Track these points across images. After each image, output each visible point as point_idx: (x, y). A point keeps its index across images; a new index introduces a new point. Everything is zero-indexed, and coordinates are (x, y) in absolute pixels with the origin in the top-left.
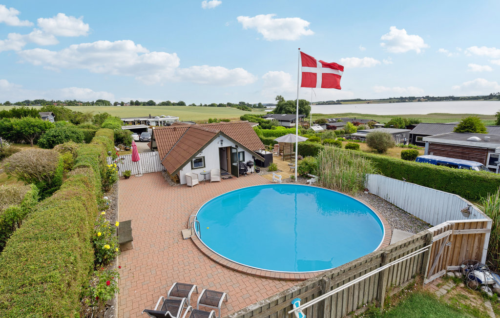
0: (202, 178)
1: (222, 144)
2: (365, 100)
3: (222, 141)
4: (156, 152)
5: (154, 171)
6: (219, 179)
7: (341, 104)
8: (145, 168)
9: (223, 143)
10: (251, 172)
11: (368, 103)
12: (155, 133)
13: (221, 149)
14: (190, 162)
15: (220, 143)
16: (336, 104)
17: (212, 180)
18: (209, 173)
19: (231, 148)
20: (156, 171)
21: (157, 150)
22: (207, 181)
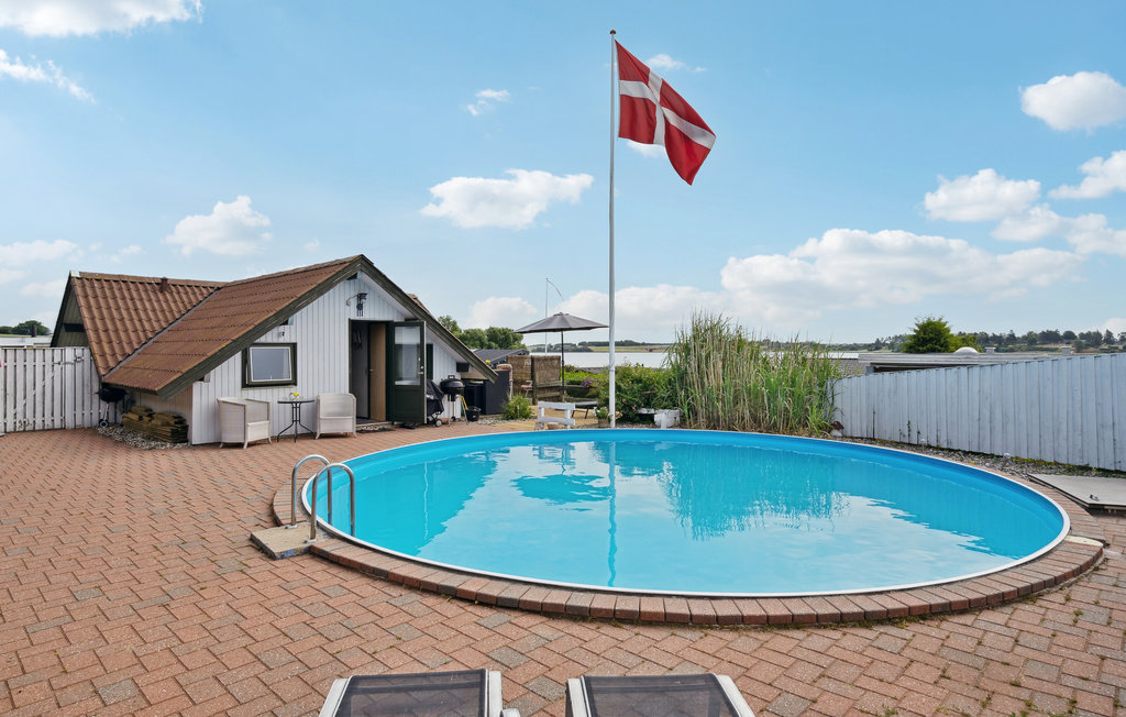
0: (283, 418)
1: (360, 307)
2: (643, 344)
3: (361, 296)
4: (79, 351)
5: (57, 424)
6: (349, 425)
7: (590, 351)
8: (20, 408)
9: (366, 304)
10: (454, 418)
11: (651, 351)
12: (79, 290)
13: (355, 326)
14: (238, 356)
15: (354, 303)
16: (580, 351)
17: (323, 429)
18: (315, 403)
19: (389, 327)
20: (69, 423)
21: (85, 343)
22: (305, 431)
